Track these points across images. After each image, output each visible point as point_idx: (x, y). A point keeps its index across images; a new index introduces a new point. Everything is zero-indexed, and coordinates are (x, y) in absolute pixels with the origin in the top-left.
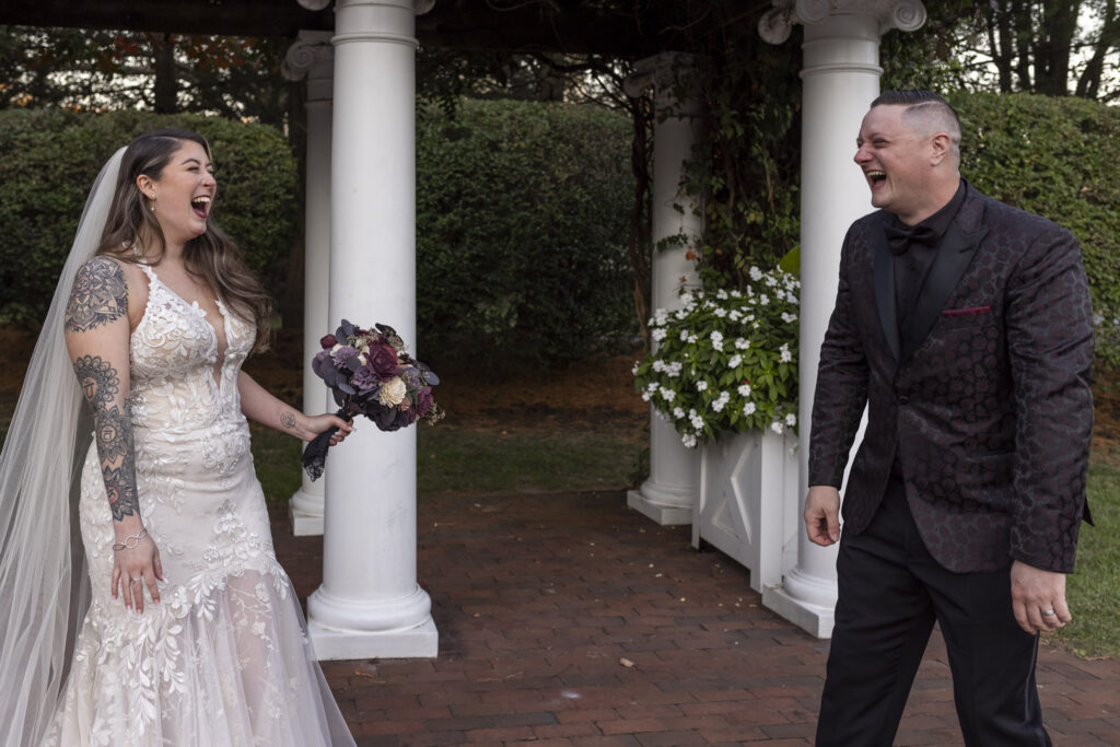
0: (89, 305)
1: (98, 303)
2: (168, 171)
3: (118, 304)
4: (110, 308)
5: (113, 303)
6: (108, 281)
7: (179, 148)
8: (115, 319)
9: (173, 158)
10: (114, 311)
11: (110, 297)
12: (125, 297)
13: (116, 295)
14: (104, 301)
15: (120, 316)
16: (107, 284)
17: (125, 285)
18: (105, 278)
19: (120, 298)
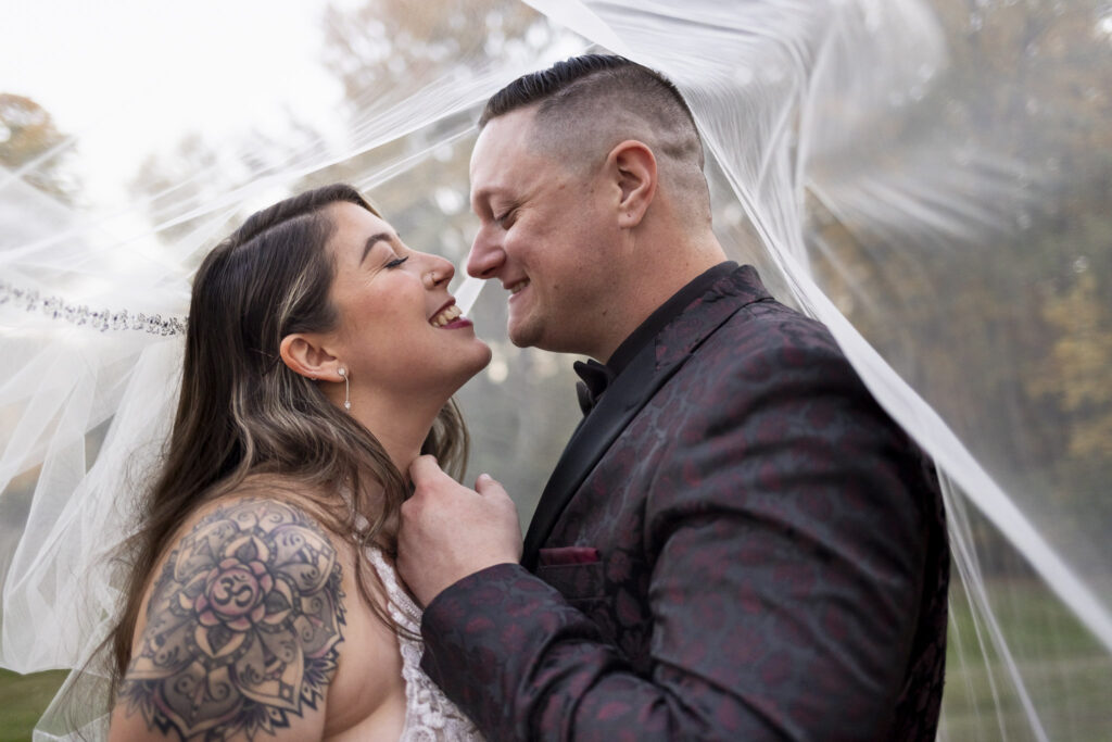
0: (232, 669)
1: (258, 667)
3: (306, 676)
4: (283, 686)
5: (294, 673)
6: (305, 603)
10: (290, 700)
11: (295, 652)
12: (333, 650)
13: (310, 647)
14: (277, 664)
15: (300, 714)
16: (301, 613)
17: (341, 611)
18: (304, 593)
19: (318, 655)
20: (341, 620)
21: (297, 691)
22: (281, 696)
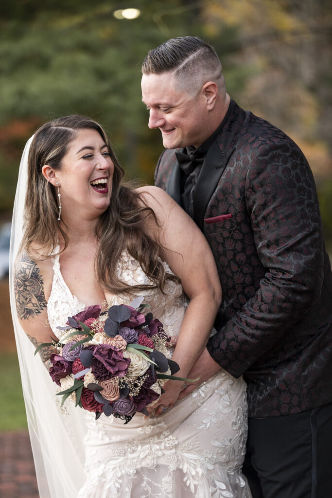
2: (66, 161)
3: (39, 300)
4: (33, 304)
5: (35, 300)
6: (27, 283)
7: (75, 138)
8: (39, 312)
9: (69, 149)
10: (37, 306)
11: (31, 295)
12: (42, 292)
13: (35, 293)
14: (28, 300)
15: (42, 309)
16: (27, 286)
17: (41, 281)
18: (24, 281)
19: (39, 294)
20: (42, 283)
21: (38, 304)
22: (34, 306)
